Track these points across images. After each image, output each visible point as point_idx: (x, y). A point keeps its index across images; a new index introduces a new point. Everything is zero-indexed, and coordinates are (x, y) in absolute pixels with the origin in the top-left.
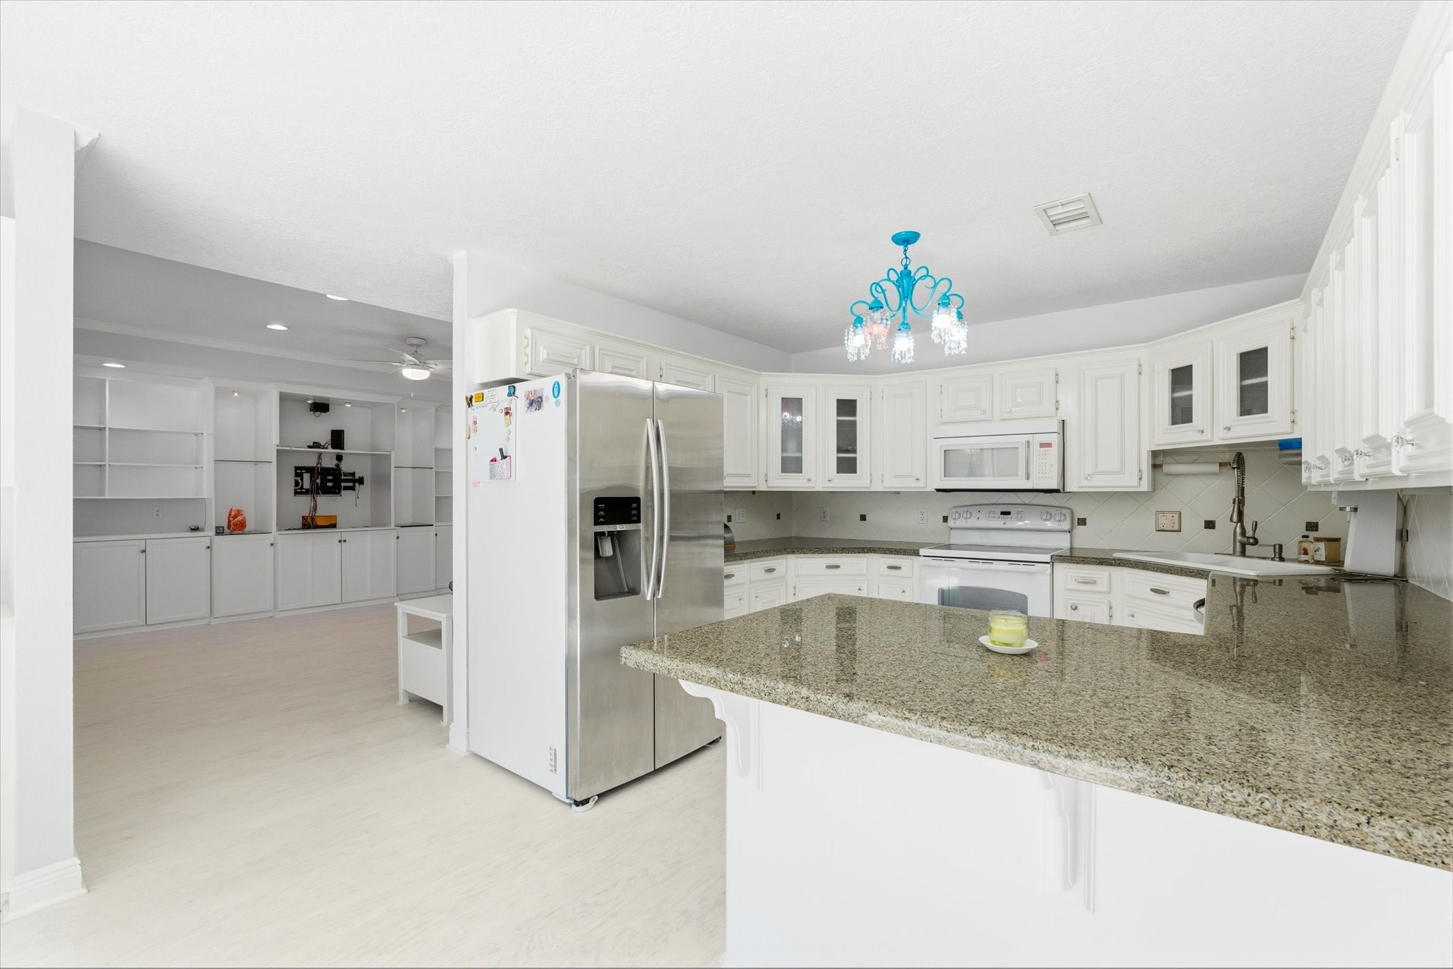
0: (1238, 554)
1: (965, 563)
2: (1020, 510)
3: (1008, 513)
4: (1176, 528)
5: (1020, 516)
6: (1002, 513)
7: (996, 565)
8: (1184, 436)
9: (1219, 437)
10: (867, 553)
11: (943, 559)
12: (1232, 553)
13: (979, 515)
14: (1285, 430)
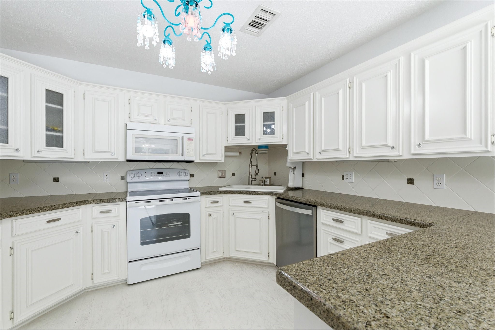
0: (250, 184)
1: (158, 202)
2: (168, 171)
3: (162, 173)
4: (224, 176)
5: (167, 174)
6: (159, 173)
7: (175, 201)
8: (241, 141)
9: (255, 142)
10: (83, 204)
11: (143, 201)
12: (248, 184)
13: (146, 174)
14: (280, 141)
